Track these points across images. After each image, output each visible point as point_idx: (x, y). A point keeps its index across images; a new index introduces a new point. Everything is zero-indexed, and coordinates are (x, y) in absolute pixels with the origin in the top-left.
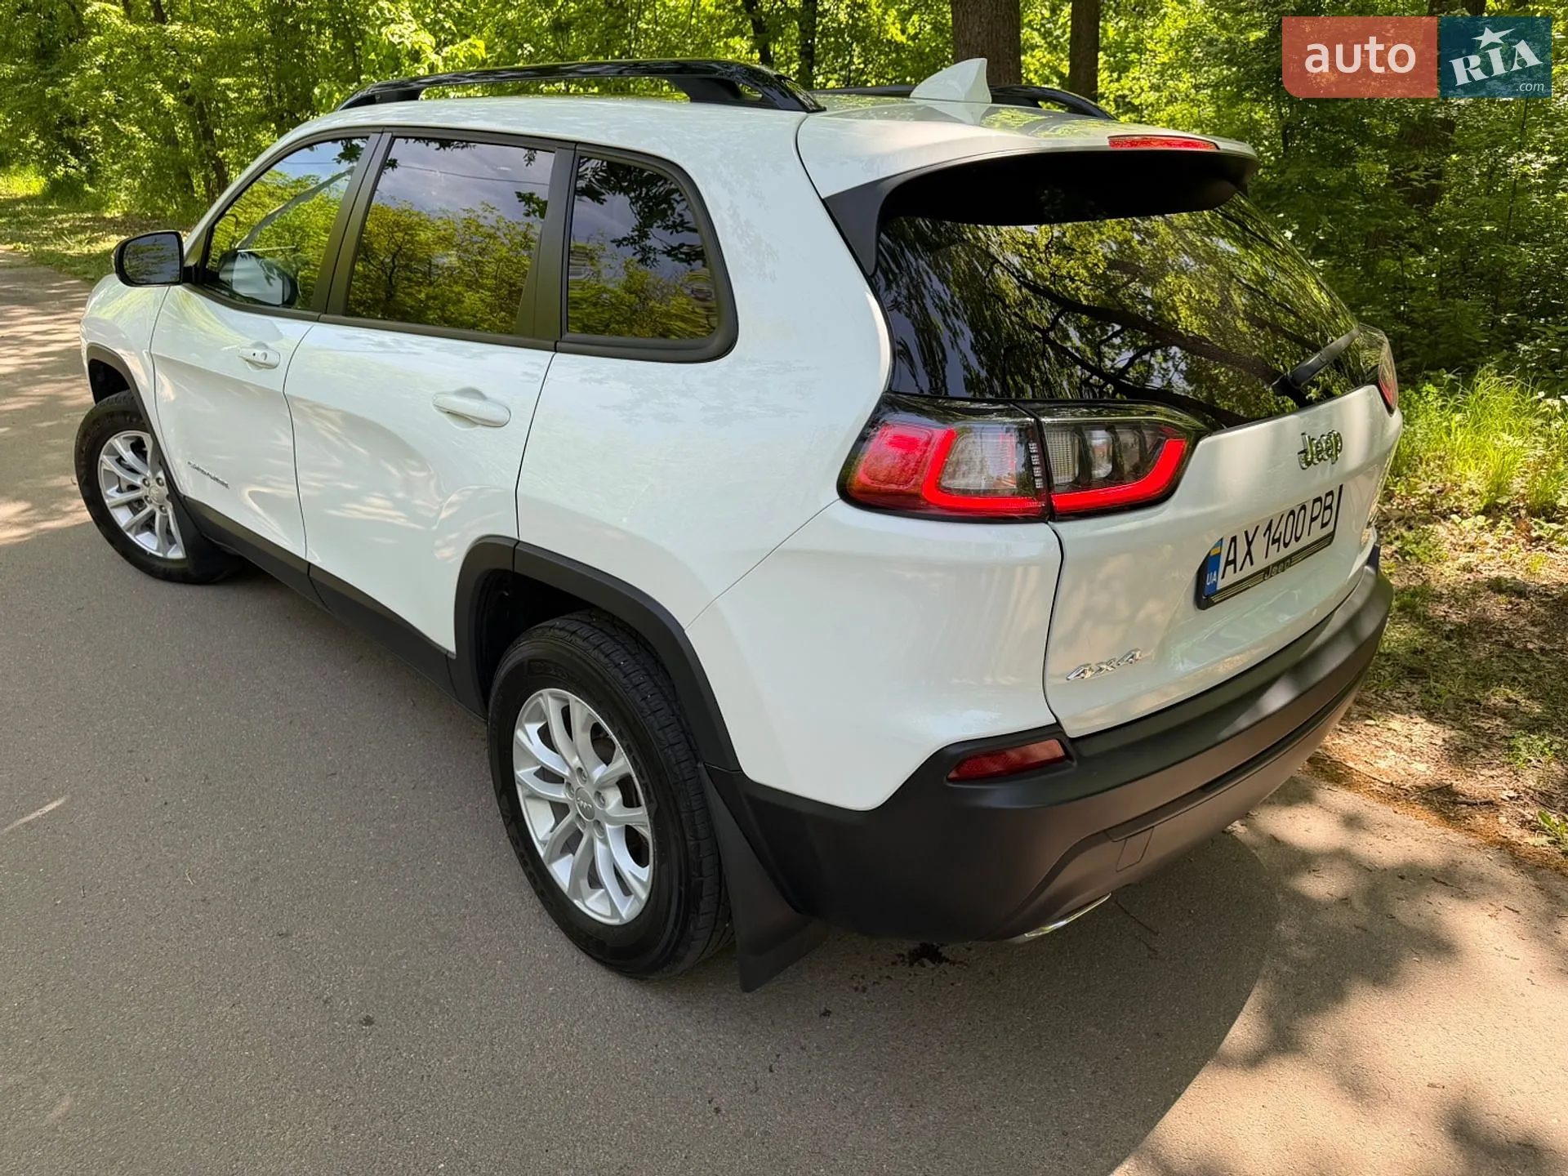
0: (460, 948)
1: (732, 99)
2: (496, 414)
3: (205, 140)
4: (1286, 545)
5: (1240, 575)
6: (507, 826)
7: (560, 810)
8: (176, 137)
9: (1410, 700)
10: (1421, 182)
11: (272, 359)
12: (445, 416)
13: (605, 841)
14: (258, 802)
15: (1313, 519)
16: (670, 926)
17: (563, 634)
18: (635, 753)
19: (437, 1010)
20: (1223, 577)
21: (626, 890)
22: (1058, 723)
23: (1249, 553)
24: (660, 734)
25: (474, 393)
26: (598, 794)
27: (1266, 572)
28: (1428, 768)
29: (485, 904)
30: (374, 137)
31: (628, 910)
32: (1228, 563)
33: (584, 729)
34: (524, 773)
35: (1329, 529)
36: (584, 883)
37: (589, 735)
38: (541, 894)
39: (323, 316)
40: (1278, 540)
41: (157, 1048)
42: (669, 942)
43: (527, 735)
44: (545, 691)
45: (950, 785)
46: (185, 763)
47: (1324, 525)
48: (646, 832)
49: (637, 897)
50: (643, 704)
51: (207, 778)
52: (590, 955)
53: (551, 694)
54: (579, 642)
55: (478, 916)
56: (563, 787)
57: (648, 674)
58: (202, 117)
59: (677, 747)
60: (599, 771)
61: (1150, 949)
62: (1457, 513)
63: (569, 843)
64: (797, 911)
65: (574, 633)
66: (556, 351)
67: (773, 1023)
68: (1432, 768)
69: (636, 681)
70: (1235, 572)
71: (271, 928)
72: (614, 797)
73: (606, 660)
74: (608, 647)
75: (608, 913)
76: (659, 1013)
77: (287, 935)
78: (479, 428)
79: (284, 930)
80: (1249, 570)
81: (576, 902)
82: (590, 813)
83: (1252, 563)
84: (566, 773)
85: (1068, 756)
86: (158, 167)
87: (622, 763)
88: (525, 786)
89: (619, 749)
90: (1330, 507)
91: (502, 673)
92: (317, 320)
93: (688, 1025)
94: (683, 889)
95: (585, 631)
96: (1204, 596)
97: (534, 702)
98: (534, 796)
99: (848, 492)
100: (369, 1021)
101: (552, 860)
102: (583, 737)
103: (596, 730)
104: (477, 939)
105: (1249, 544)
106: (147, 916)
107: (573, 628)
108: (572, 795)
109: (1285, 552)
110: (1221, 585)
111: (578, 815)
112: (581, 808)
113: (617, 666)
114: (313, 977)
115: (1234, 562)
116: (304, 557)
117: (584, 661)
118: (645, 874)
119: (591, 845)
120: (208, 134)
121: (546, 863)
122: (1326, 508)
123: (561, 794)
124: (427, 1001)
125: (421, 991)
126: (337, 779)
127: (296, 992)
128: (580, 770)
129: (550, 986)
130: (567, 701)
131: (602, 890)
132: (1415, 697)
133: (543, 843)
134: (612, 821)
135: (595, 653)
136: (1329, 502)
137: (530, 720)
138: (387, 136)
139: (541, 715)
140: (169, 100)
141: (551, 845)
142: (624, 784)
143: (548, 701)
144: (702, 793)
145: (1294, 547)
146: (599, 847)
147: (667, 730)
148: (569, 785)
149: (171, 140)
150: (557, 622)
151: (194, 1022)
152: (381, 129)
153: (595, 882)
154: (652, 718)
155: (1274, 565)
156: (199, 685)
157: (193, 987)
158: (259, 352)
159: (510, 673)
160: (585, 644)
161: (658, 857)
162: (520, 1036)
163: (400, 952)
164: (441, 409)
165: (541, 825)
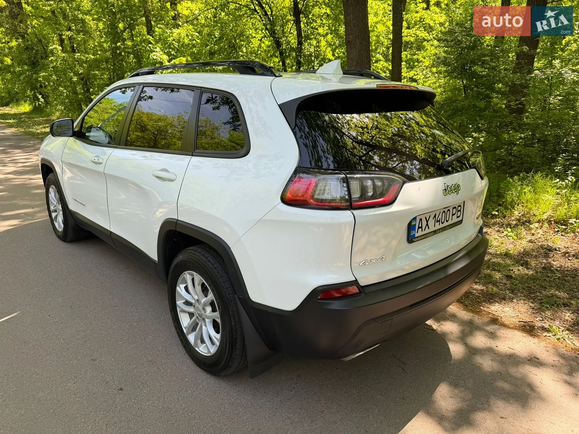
0: (156, 365)
1: (253, 73)
2: (172, 177)
3: (87, 92)
4: (442, 223)
5: (424, 233)
6: (174, 322)
7: (191, 315)
8: (77, 92)
9: (506, 286)
10: (514, 106)
11: (100, 161)
12: (156, 178)
13: (206, 326)
14: (88, 315)
15: (453, 215)
16: (227, 354)
17: (192, 251)
18: (215, 292)
19: (146, 386)
20: (417, 232)
21: (213, 343)
22: (356, 280)
23: (427, 225)
24: (223, 284)
25: (166, 170)
26: (204, 309)
27: (435, 232)
28: (510, 309)
29: (166, 351)
30: (137, 87)
31: (213, 350)
32: (419, 228)
33: (199, 285)
34: (180, 303)
35: (460, 218)
36: (199, 342)
37: (200, 287)
38: (184, 347)
39: (118, 146)
40: (439, 221)
41: (46, 397)
42: (227, 360)
43: (181, 289)
44: (186, 272)
45: (318, 301)
46: (64, 302)
47: (458, 217)
48: (219, 320)
49: (216, 345)
50: (218, 274)
51: (71, 307)
52: (201, 368)
53: (188, 273)
54: (197, 253)
55: (163, 355)
56: (192, 307)
57: (220, 264)
58: (86, 84)
59: (229, 289)
60: (204, 300)
61: (403, 369)
62: (528, 222)
63: (194, 327)
64: (270, 349)
65: (196, 251)
66: (192, 156)
67: (265, 392)
68: (512, 310)
69: (215, 266)
70: (422, 231)
71: (90, 357)
72: (209, 309)
73: (206, 259)
74: (207, 255)
75: (207, 352)
76: (224, 388)
77: (95, 360)
78: (166, 182)
79: (94, 358)
80: (427, 231)
81: (196, 349)
82: (200, 315)
83: (429, 229)
84: (193, 301)
85: (360, 292)
86: (71, 102)
87: (211, 296)
88: (180, 307)
89: (210, 290)
90: (460, 211)
91: (173, 266)
92: (116, 148)
93: (234, 393)
94: (230, 340)
95: (199, 250)
96: (411, 239)
97: (182, 277)
98: (183, 311)
99: (284, 200)
100: (121, 389)
101: (189, 334)
102: (199, 288)
103: (203, 285)
104: (162, 362)
105: (427, 221)
106: (46, 353)
107: (195, 249)
108: (195, 310)
109: (442, 226)
110: (417, 235)
111: (197, 317)
112: (198, 314)
113: (209, 261)
114: (103, 374)
115: (421, 227)
116: (109, 229)
117: (198, 260)
118: (218, 336)
119: (201, 328)
120: (88, 90)
121: (186, 335)
122: (458, 211)
123: (191, 310)
124: (142, 383)
125: (141, 379)
126: (117, 308)
127: (96, 379)
128: (198, 300)
129: (186, 378)
130: (193, 275)
131: (205, 345)
132: (508, 285)
133: (185, 328)
134: (208, 318)
135: (202, 257)
136: (459, 209)
137: (182, 283)
138: (142, 86)
139: (185, 281)
140: (75, 79)
141: (188, 328)
142: (212, 304)
143: (187, 276)
144: (236, 305)
145: (446, 224)
146: (204, 327)
147: (226, 283)
148: (194, 306)
149: (75, 93)
150: (191, 248)
151: (60, 389)
152: (140, 84)
153: (203, 342)
154: (220, 279)
155: (438, 230)
156: (71, 276)
157: (61, 377)
158: (96, 158)
159: (175, 266)
160: (199, 254)
161: (223, 330)
162: (174, 395)
163: (134, 366)
164: (154, 176)
165: (185, 321)
